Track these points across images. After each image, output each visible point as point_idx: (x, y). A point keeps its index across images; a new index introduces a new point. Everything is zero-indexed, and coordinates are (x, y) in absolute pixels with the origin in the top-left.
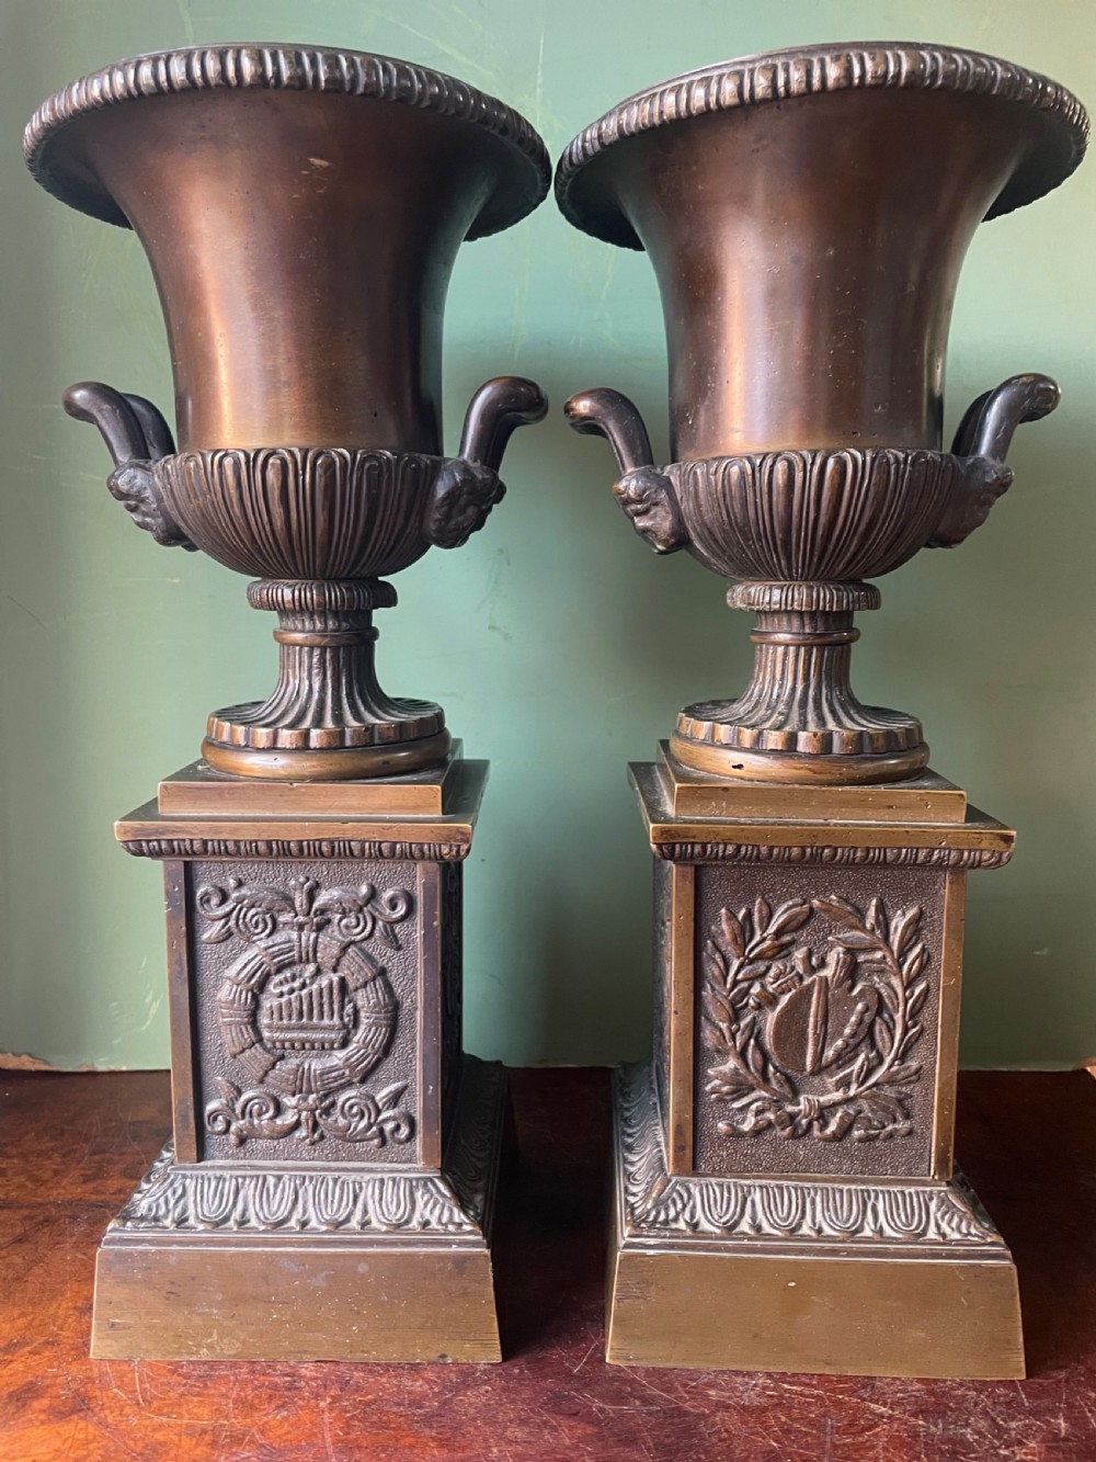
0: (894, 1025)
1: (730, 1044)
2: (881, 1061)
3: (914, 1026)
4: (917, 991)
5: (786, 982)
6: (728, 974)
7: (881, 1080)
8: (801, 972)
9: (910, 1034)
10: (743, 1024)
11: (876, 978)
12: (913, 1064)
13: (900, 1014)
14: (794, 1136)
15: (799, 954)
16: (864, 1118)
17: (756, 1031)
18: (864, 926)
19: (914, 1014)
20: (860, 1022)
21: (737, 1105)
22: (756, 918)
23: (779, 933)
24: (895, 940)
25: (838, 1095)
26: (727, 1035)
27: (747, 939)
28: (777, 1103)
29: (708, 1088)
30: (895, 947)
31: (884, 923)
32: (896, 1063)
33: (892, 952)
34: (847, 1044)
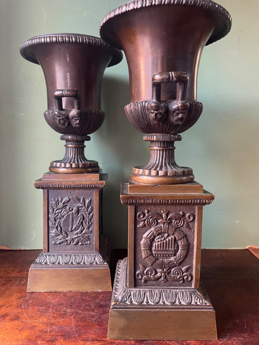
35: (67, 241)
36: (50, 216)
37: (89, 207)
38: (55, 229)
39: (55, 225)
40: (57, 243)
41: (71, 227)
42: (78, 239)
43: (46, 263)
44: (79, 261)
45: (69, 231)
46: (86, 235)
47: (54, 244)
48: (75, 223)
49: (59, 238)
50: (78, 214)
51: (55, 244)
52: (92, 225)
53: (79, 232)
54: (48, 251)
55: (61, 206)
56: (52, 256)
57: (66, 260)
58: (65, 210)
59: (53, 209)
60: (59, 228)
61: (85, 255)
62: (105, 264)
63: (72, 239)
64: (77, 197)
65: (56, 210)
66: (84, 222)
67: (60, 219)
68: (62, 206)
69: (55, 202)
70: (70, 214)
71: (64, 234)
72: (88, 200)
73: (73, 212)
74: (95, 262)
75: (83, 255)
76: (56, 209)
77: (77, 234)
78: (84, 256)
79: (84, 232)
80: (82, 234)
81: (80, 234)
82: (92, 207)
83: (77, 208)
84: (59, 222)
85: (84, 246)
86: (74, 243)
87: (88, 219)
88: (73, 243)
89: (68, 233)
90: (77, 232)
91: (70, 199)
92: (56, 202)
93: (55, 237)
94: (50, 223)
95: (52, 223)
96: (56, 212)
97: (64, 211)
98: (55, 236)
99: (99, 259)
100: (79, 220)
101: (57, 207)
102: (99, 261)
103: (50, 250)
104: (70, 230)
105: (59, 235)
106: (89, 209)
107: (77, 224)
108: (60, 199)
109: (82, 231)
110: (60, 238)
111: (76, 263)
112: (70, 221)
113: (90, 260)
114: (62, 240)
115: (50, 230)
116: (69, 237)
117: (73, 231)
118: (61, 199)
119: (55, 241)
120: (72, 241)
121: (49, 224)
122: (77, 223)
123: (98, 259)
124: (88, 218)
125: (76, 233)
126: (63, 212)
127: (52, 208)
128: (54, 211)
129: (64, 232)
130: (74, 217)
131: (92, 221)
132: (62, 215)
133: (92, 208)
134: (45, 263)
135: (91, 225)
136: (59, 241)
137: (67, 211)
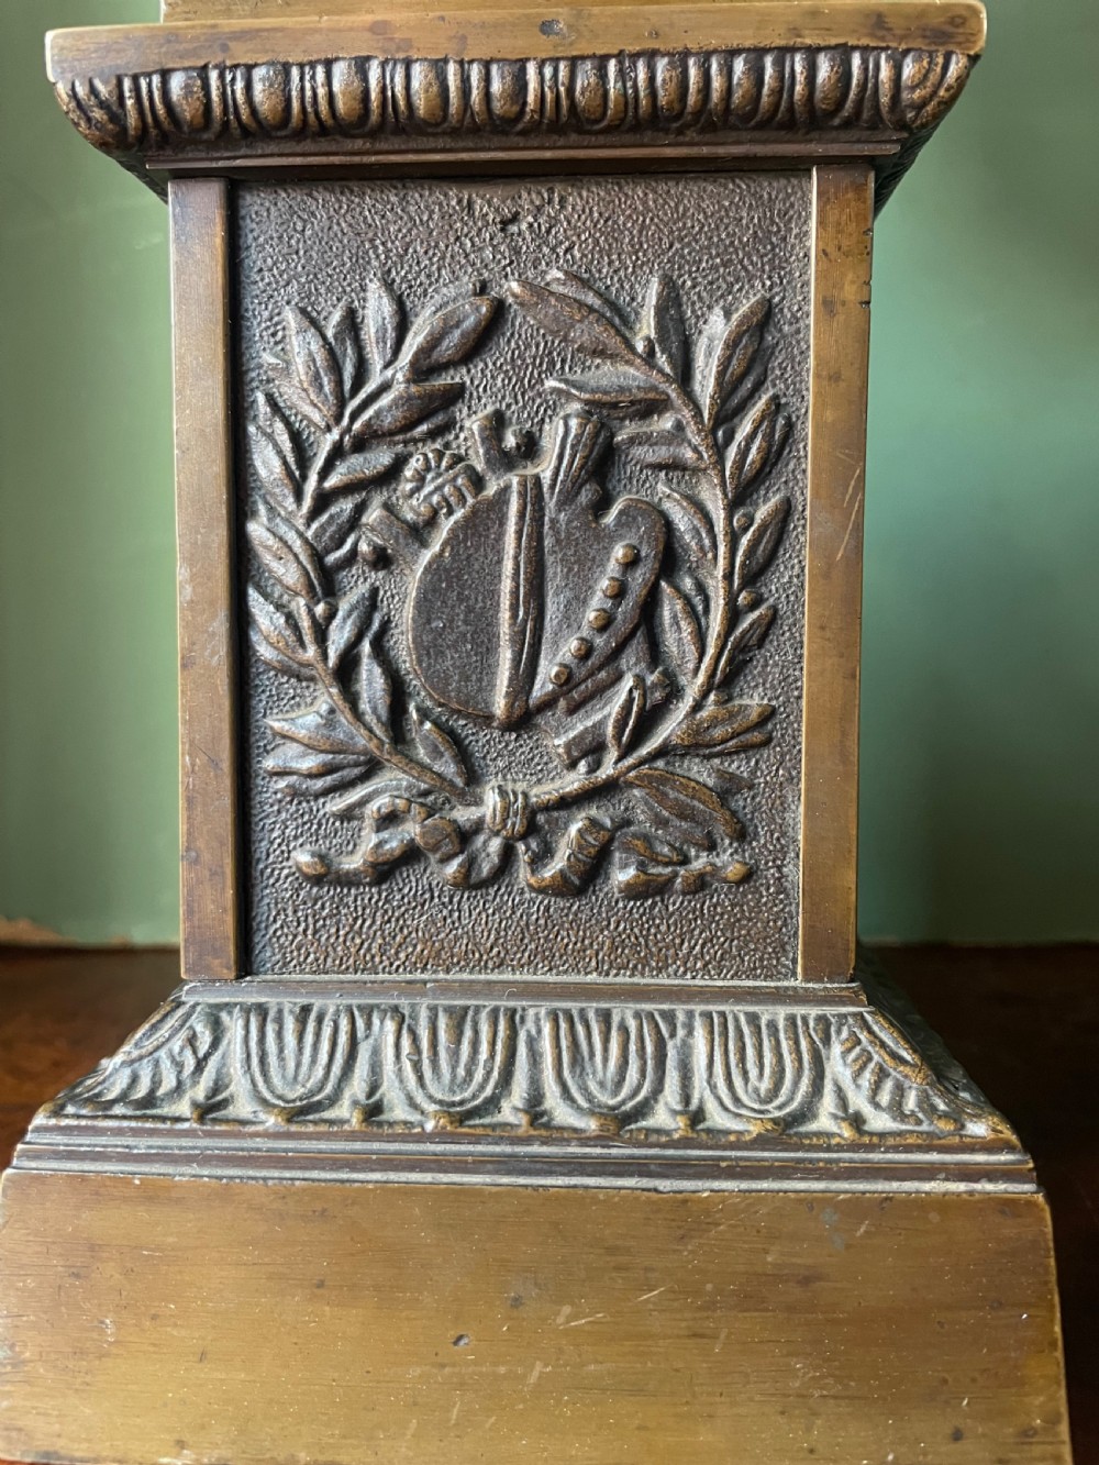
0: (707, 601)
1: (311, 652)
2: (674, 692)
3: (753, 606)
4: (761, 513)
5: (439, 488)
6: (304, 477)
7: (675, 740)
8: (480, 466)
9: (745, 625)
10: (344, 606)
11: (662, 488)
12: (753, 701)
13: (720, 572)
14: (468, 882)
15: (472, 423)
16: (635, 836)
17: (376, 625)
18: (632, 349)
19: (755, 574)
20: (619, 593)
21: (338, 804)
22: (370, 331)
23: (423, 369)
24: (705, 384)
25: (574, 781)
26: (305, 623)
27: (347, 385)
28: (432, 798)
29: (269, 763)
30: (706, 402)
31: (678, 339)
32: (712, 697)
33: (698, 413)
34: (586, 652)
35: (464, 837)
36: (256, 530)
37: (741, 409)
38: (326, 697)
39: (321, 636)
40: (353, 863)
41: (516, 661)
42: (602, 813)
43: (209, 1110)
44: (625, 1091)
45: (487, 719)
46: (701, 772)
47: (317, 880)
48: (569, 619)
49: (363, 802)
50: (602, 504)
51: (326, 876)
52: (770, 647)
53: (610, 730)
54: (246, 964)
55: (385, 400)
56: (290, 1024)
57: (461, 1072)
58: (440, 455)
59: (295, 437)
60: (371, 682)
61: (690, 1014)
62: (978, 1129)
63: (531, 812)
64: (586, 284)
65: (337, 453)
66: (670, 608)
67: (377, 577)
68: (407, 399)
69: (316, 346)
70: (504, 491)
71: (436, 753)
72: (728, 314)
73: (546, 478)
74: (828, 1102)
75: (670, 1017)
76: (335, 435)
77: (592, 749)
78: (681, 1032)
79: (670, 728)
80: (644, 751)
81: (630, 761)
82: (776, 405)
83: (586, 416)
84: (372, 601)
85: (675, 902)
86: (550, 871)
87: (721, 562)
88: (538, 861)
89: (480, 741)
90: (580, 725)
91: (499, 310)
92: (331, 352)
93: (326, 792)
94: (264, 616)
95: (290, 617)
96: (332, 481)
97: (428, 469)
98: (319, 784)
99: (882, 1074)
100: (613, 567)
101: (338, 418)
102: (885, 1098)
103: (267, 954)
104: (499, 705)
105: (372, 767)
106: (740, 436)
107: (585, 632)
108: (377, 310)
109: (649, 719)
110: (382, 803)
111: (592, 1113)
112: (506, 585)
113: (765, 1085)
114: (412, 830)
115: (260, 702)
116: (491, 799)
117: (540, 720)
118: (388, 308)
119: (323, 846)
120: (523, 837)
121: (254, 637)
122: (591, 615)
123: (858, 1074)
124: (722, 549)
125: (568, 746)
126: (420, 480)
127: (288, 424)
128: (303, 460)
129: (428, 725)
130: (548, 542)
131: (775, 586)
132: (410, 516)
133: (781, 422)
134: (195, 1105)
135: (760, 644)
136: (374, 839)
137: (471, 470)
